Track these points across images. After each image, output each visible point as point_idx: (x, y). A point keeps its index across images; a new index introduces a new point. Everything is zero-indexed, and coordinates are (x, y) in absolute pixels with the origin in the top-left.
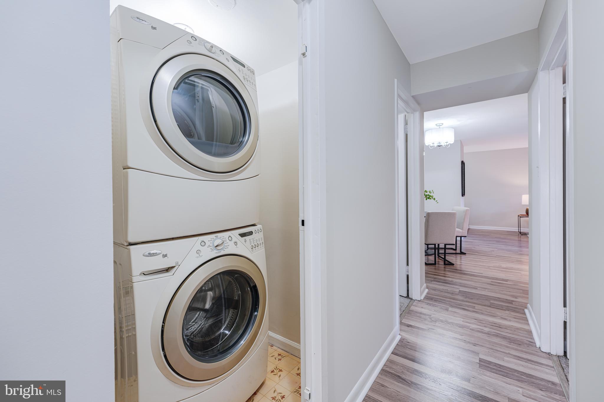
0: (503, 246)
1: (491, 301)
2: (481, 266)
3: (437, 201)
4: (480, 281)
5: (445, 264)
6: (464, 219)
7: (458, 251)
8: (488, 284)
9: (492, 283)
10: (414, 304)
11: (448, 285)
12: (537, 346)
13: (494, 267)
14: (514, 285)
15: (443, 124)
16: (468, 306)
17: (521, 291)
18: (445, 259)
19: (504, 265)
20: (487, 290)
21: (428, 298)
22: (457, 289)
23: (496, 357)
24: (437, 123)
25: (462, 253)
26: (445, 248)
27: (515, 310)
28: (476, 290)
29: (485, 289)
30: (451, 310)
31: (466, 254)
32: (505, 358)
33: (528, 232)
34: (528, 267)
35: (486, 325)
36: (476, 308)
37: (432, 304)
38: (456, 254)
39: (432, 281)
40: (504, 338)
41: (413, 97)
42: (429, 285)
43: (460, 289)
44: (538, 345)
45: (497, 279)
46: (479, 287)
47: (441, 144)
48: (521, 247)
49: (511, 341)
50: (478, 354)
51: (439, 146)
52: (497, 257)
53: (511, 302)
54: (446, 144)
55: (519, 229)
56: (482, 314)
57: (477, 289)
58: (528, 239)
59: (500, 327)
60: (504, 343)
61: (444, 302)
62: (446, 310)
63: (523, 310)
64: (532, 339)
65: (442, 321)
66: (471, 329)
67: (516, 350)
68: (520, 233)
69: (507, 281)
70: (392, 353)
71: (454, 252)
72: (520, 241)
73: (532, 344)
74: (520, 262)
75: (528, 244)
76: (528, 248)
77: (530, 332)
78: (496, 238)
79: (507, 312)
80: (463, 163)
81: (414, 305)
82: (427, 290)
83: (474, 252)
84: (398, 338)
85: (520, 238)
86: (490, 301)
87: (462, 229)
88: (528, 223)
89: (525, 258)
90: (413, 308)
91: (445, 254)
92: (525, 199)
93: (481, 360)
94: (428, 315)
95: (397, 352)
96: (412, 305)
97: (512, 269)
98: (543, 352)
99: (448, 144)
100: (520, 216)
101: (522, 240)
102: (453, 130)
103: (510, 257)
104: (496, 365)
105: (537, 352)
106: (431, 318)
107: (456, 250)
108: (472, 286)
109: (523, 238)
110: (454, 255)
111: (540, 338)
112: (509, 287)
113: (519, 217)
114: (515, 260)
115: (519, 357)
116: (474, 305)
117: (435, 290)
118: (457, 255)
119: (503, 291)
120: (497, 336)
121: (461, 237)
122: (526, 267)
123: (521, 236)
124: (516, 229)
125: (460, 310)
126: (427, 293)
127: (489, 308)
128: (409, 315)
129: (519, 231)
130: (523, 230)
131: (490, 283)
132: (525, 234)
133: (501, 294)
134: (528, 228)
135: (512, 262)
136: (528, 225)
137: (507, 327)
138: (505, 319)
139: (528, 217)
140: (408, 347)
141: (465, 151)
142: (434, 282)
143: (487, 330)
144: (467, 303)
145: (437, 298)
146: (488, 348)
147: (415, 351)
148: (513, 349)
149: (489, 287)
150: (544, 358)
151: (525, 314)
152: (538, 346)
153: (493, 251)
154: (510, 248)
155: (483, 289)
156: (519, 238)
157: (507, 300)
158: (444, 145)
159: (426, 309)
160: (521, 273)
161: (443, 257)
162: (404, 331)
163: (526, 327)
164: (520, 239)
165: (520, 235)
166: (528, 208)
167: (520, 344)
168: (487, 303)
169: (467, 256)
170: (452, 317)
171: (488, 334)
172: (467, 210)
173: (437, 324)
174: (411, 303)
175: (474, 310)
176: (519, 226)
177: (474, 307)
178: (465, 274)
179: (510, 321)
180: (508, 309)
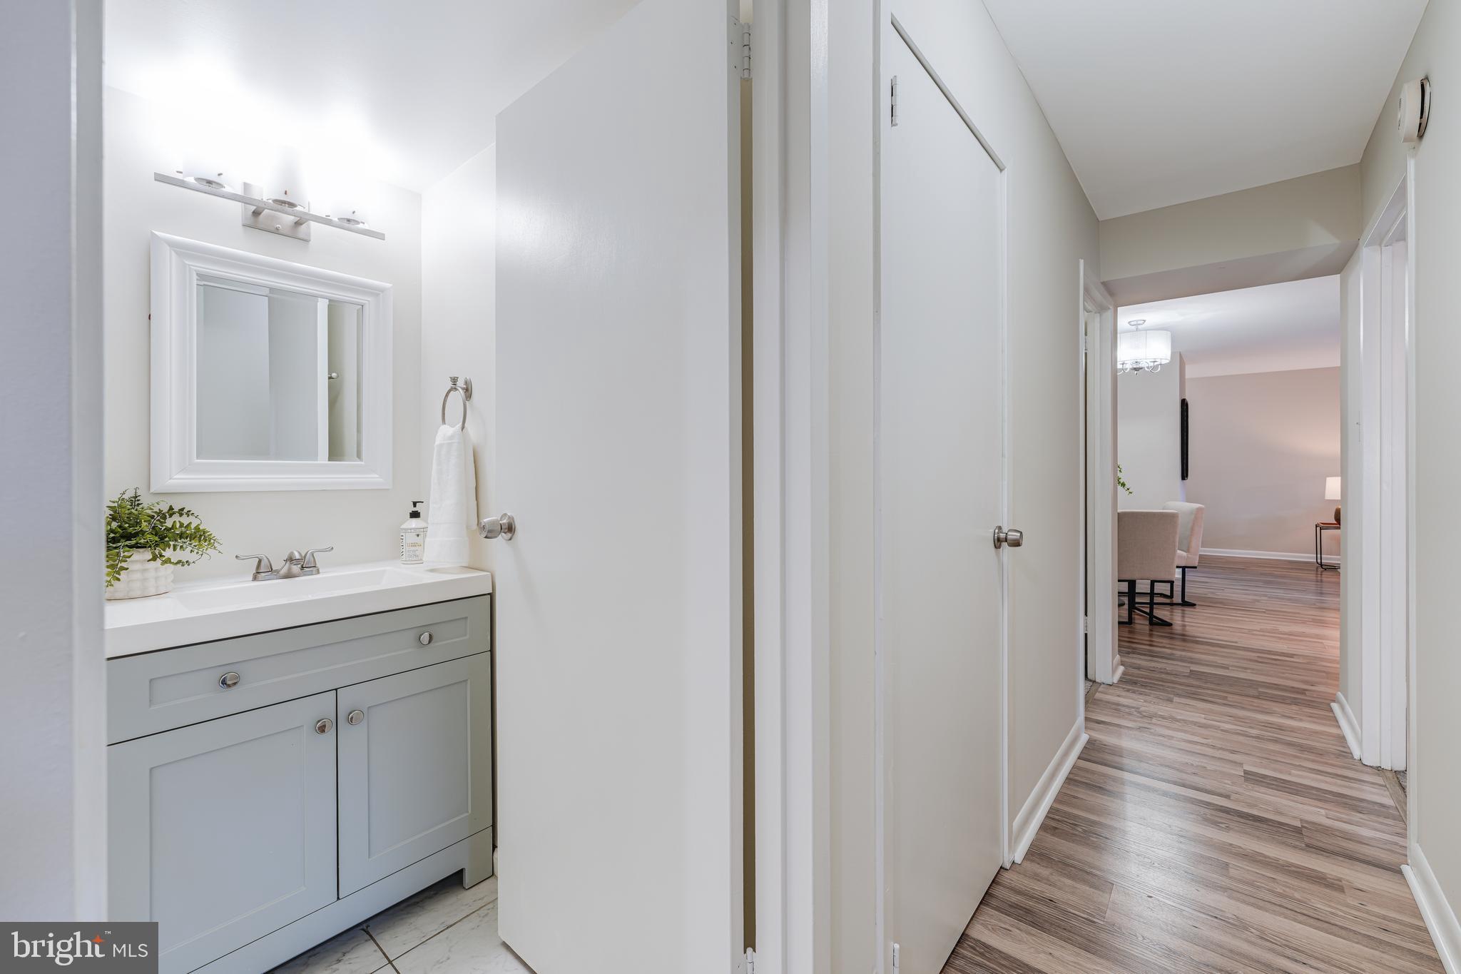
0: (1282, 591)
1: (1260, 690)
2: (1231, 629)
3: (1128, 489)
4: (1233, 655)
5: (1151, 623)
6: (1192, 529)
7: (1177, 599)
8: (1251, 660)
9: (1260, 660)
10: (1100, 689)
11: (1164, 661)
12: (1355, 758)
13: (1261, 630)
14: (1308, 663)
15: (1145, 321)
16: (1213, 696)
17: (1324, 674)
18: (1151, 614)
19: (1285, 628)
20: (1249, 671)
21: (1128, 682)
22: (1182, 668)
23: (1274, 770)
24: (1131, 320)
25: (1185, 603)
26: (1152, 594)
27: (1310, 704)
28: (1227, 671)
29: (1246, 668)
30: (1178, 701)
31: (1195, 605)
32: (1293, 771)
33: (1339, 564)
34: (1339, 633)
35: (1252, 725)
36: (1229, 699)
37: (1138, 691)
38: (1172, 604)
39: (1129, 653)
40: (1289, 744)
41: (1104, 284)
42: (1124, 659)
43: (1191, 669)
44: (1357, 754)
45: (1269, 652)
46: (1233, 666)
47: (1141, 366)
48: (1321, 593)
49: (1303, 748)
50: (1242, 764)
51: (1135, 369)
52: (1268, 612)
53: (1303, 692)
54: (1152, 364)
55: (1319, 556)
56: (1243, 708)
57: (1228, 669)
58: (1339, 578)
59: (1281, 728)
60: (1290, 751)
61: (1161, 688)
62: (1168, 700)
63: (1329, 705)
64: (1344, 747)
65: (1163, 717)
66: (1222, 730)
67: (1313, 761)
68: (1321, 565)
69: (1292, 656)
70: (1079, 758)
71: (1168, 601)
72: (1321, 581)
73: (1346, 754)
74: (1321, 623)
75: (1339, 589)
76: (1338, 595)
77: (1342, 739)
78: (1262, 574)
79: (1294, 707)
80: (1184, 405)
81: (1100, 692)
82: (1121, 668)
83: (1212, 603)
84: (1084, 738)
85: (1321, 577)
86: (1257, 688)
87: (1188, 551)
88: (1338, 541)
89: (1330, 616)
90: (1098, 696)
91: (1152, 604)
92: (1333, 487)
93: (1246, 772)
94: (1133, 708)
95: (1085, 756)
96: (1096, 691)
97: (1303, 634)
98: (1367, 766)
99: (1156, 363)
100: (1322, 527)
101: (1324, 579)
102: (1169, 333)
103: (1299, 613)
104: (1276, 779)
105: (1354, 765)
106: (1139, 712)
107: (1171, 596)
108: (1216, 663)
109: (1327, 576)
110: (1168, 608)
111: (1360, 743)
112: (1295, 667)
113: (1318, 528)
114: (1309, 618)
115: (1319, 771)
116: (1225, 695)
117: (1139, 668)
118: (1174, 607)
119: (1283, 673)
120: (1276, 741)
121: (1184, 568)
122: (1336, 633)
123: (1322, 572)
124: (1310, 557)
125: (1196, 702)
126: (1124, 674)
127: (1256, 700)
128: (1095, 706)
129: (1319, 561)
130: (1327, 559)
131: (1256, 659)
132: (1334, 568)
133: (1278, 677)
134: (1339, 555)
135: (1304, 622)
136: (1338, 547)
137: (1293, 730)
138: (1292, 718)
139: (1339, 528)
140: (1106, 751)
141: (1188, 375)
142: (1135, 656)
143: (1254, 732)
144: (1209, 692)
145: (1147, 683)
146: (1258, 757)
147: (1122, 756)
148: (1308, 760)
149: (1254, 667)
150: (1367, 773)
151: (1331, 710)
152: (1357, 756)
153: (1258, 601)
154: (1297, 595)
155: (1239, 669)
156: (1317, 577)
157: (1293, 687)
158: (1148, 368)
159: (1127, 699)
160: (1322, 643)
161: (1148, 610)
162: (1092, 729)
163: (1334, 731)
164: (1319, 578)
165: (1320, 569)
166: (1340, 507)
167: (1321, 754)
168: (1252, 692)
169: (1198, 609)
170: (1182, 712)
171: (1257, 737)
172: (1199, 510)
173: (1154, 721)
174: (1093, 688)
175: (1225, 702)
176: (1319, 550)
177: (1225, 698)
178: (1197, 642)
179: (1301, 720)
180: (1295, 702)
